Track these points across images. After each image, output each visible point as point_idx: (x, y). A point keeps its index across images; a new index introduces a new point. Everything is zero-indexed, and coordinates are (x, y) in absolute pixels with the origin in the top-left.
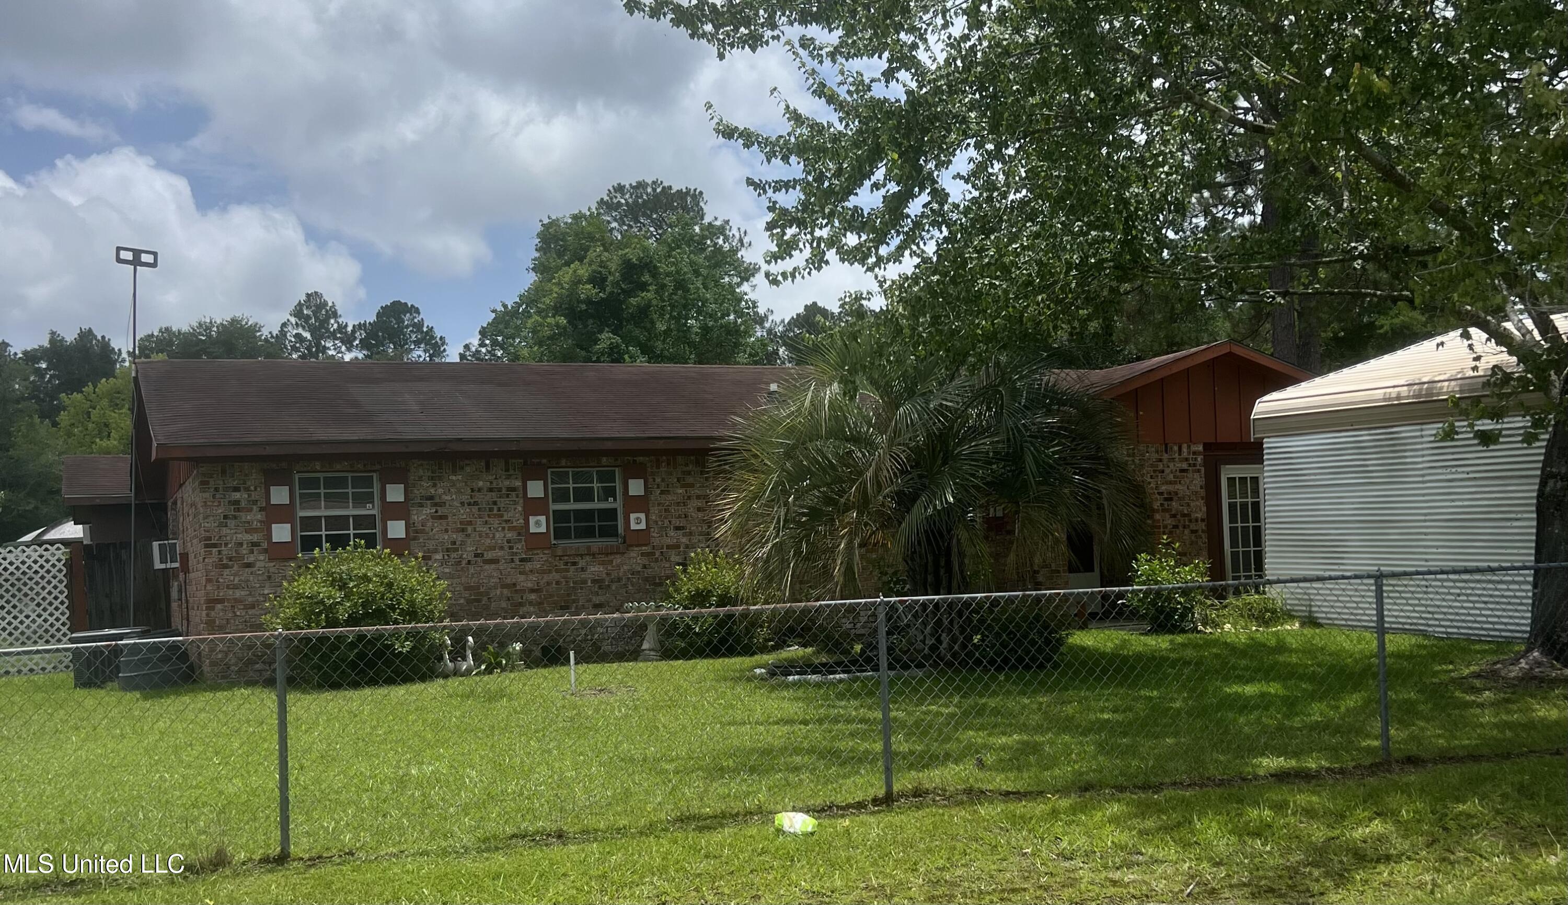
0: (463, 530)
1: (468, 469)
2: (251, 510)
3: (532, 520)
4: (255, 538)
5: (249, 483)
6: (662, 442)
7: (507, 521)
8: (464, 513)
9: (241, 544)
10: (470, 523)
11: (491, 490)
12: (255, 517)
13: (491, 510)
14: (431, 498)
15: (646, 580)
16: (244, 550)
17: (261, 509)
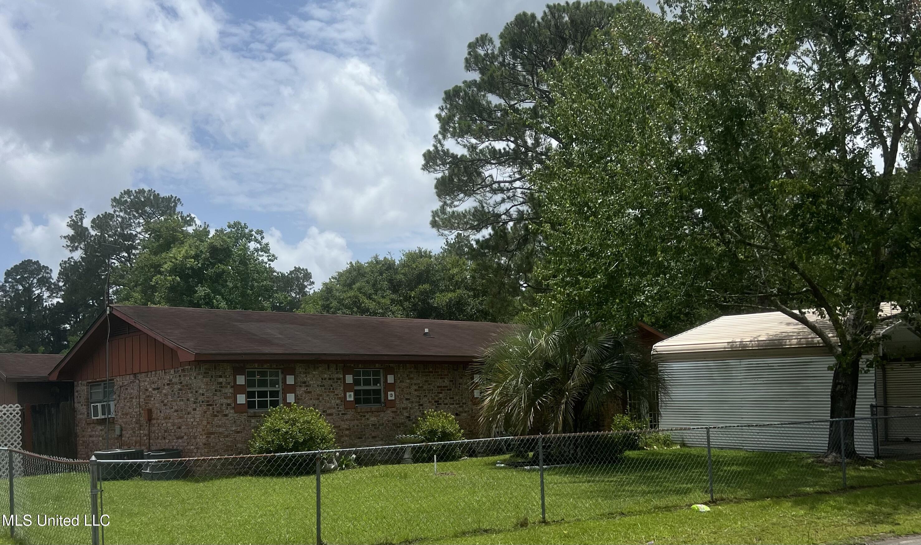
0: (318, 399)
1: (320, 369)
2: (227, 387)
3: (348, 394)
4: (229, 401)
5: (226, 374)
6: (407, 357)
7: (337, 395)
8: (318, 390)
9: (222, 405)
10: (321, 395)
11: (330, 379)
12: (229, 391)
13: (330, 389)
14: (305, 383)
15: (394, 424)
16: (224, 407)
17: (232, 387)
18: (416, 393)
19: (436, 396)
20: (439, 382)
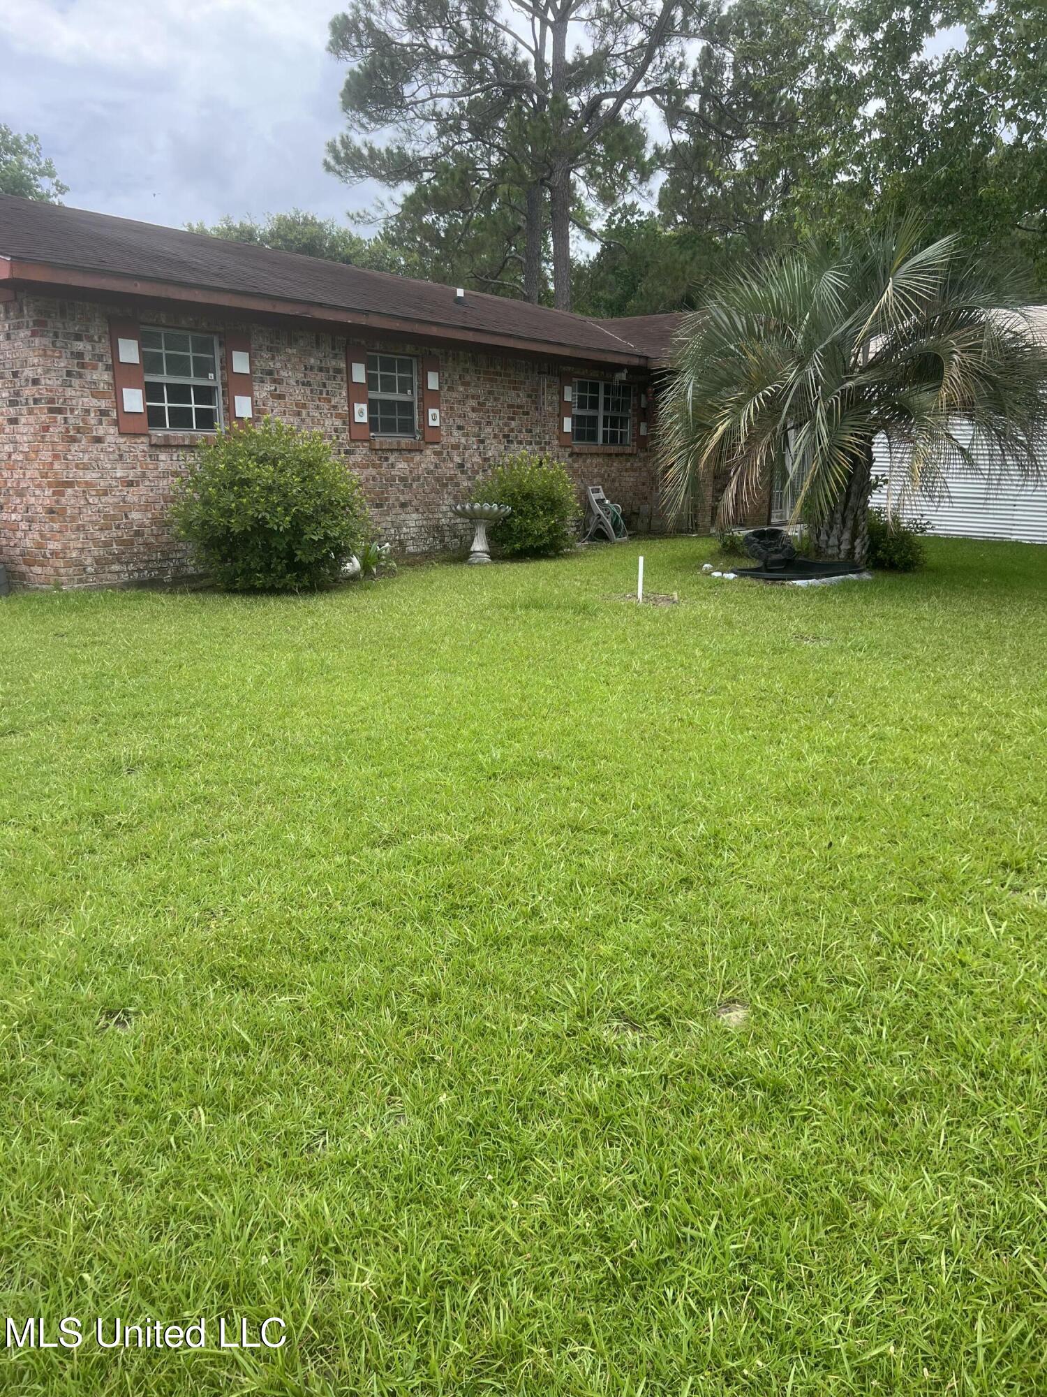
0: (299, 414)
1: (301, 343)
2: (95, 368)
3: (357, 407)
4: (103, 404)
5: (92, 332)
7: (335, 407)
8: (299, 394)
9: (87, 411)
10: (304, 406)
11: (321, 370)
12: (101, 377)
13: (321, 393)
14: (270, 373)
15: (438, 480)
16: (92, 419)
17: (108, 368)
18: (474, 415)
19: (506, 424)
20: (512, 397)
